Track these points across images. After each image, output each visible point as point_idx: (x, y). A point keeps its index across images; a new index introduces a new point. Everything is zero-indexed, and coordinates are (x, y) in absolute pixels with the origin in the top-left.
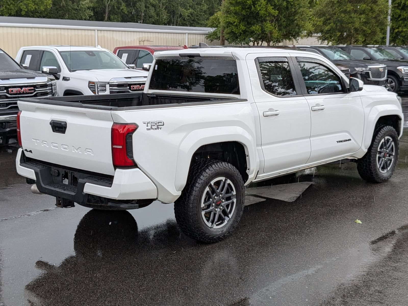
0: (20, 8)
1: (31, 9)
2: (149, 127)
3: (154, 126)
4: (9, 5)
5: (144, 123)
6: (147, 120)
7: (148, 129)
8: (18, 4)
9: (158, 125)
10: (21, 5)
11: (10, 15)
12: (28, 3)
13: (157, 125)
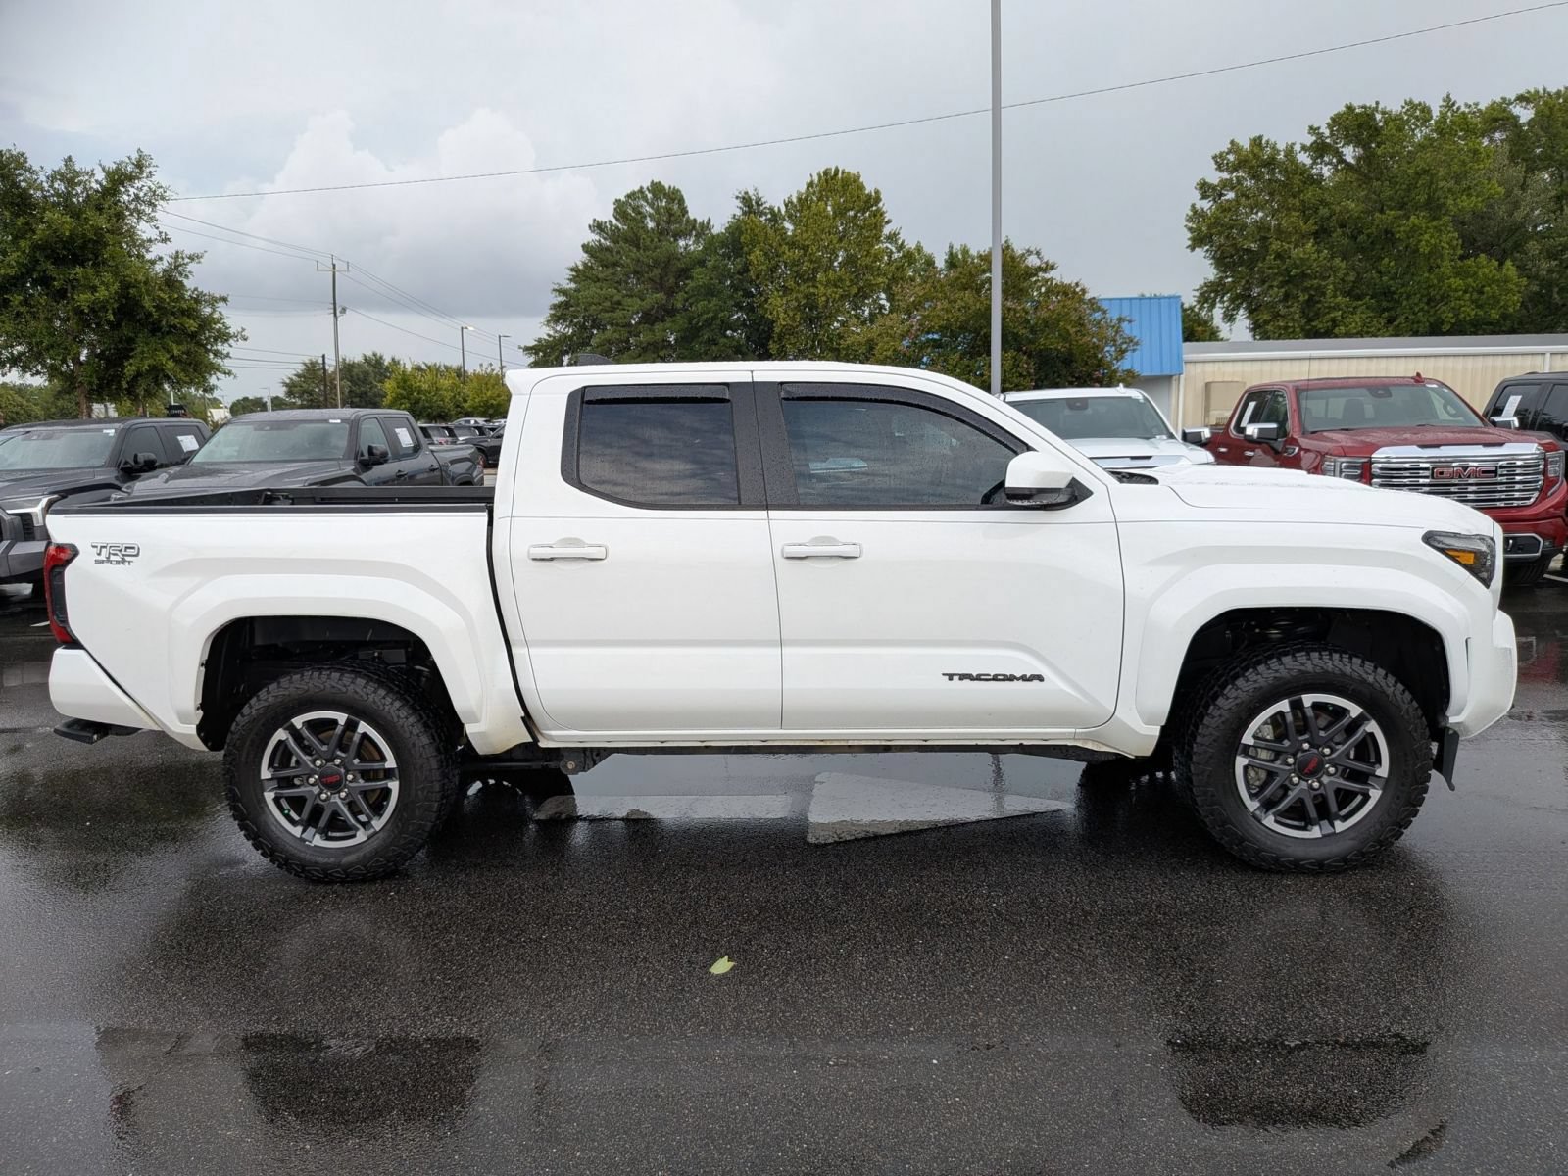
0: (1440, 318)
1: (1465, 317)
2: (103, 557)
3: (116, 554)
4: (1415, 313)
5: (93, 546)
6: (100, 541)
7: (98, 562)
8: (1436, 311)
9: (125, 554)
10: (1444, 311)
11: (1416, 334)
12: (1461, 306)
13: (124, 552)
